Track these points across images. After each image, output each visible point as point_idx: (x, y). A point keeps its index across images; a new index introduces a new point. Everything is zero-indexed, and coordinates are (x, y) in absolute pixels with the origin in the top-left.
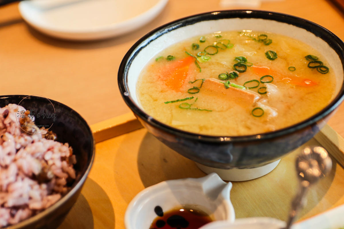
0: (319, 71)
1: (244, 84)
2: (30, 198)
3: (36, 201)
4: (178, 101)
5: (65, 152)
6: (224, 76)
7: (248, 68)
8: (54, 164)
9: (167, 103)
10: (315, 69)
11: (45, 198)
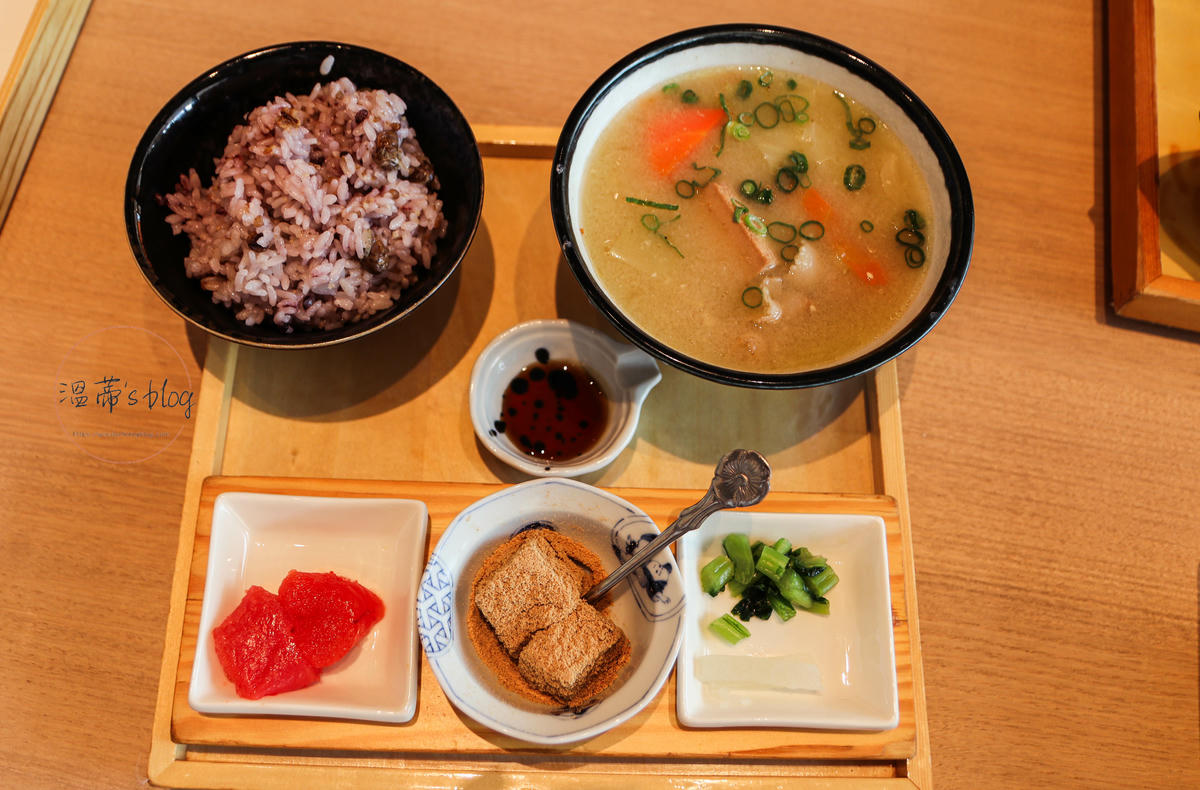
0: (908, 255)
1: (772, 224)
2: (340, 289)
3: (346, 297)
4: (649, 204)
5: (429, 220)
6: (749, 189)
7: (799, 189)
8: (401, 238)
9: (631, 200)
10: (904, 249)
11: (363, 294)
